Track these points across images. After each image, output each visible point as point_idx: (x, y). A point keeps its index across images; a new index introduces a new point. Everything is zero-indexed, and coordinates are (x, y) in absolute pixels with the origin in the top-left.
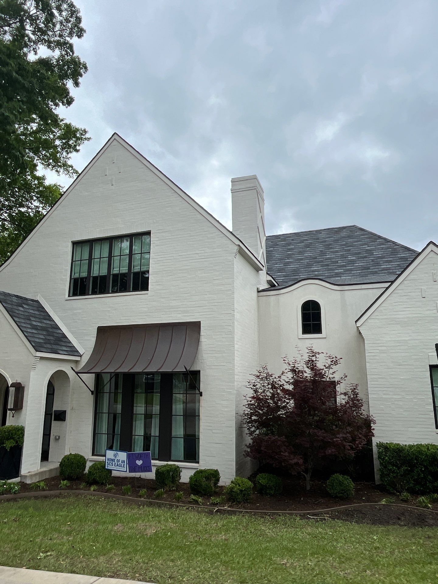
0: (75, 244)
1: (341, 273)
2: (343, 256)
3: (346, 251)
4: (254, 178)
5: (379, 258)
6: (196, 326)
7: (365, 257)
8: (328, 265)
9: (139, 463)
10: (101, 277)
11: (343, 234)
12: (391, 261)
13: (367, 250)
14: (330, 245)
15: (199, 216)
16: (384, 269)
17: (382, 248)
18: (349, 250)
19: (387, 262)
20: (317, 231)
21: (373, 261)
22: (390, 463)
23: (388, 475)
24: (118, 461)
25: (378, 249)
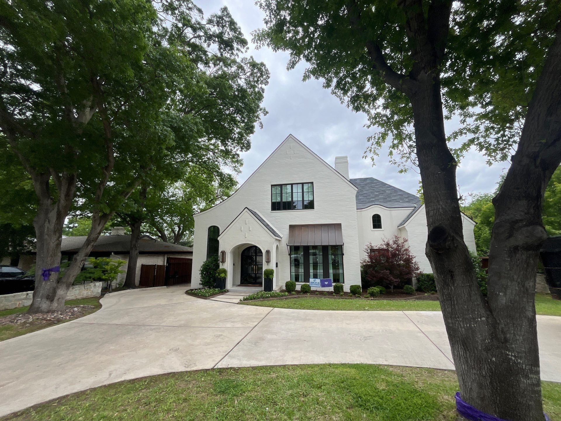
0: (272, 186)
1: (373, 201)
2: (372, 192)
3: (372, 190)
4: (346, 157)
5: (389, 194)
6: (339, 225)
7: (383, 193)
8: (366, 196)
9: (326, 283)
10: (288, 202)
11: (368, 181)
12: (395, 196)
13: (382, 190)
14: (363, 186)
15: (337, 176)
16: (393, 199)
17: (389, 190)
18: (374, 190)
19: (394, 196)
20: (354, 179)
21: (387, 195)
22: (425, 280)
23: (424, 285)
24: (316, 283)
25: (388, 190)
